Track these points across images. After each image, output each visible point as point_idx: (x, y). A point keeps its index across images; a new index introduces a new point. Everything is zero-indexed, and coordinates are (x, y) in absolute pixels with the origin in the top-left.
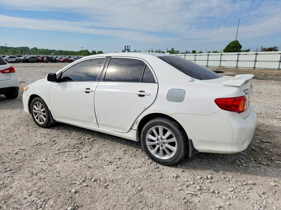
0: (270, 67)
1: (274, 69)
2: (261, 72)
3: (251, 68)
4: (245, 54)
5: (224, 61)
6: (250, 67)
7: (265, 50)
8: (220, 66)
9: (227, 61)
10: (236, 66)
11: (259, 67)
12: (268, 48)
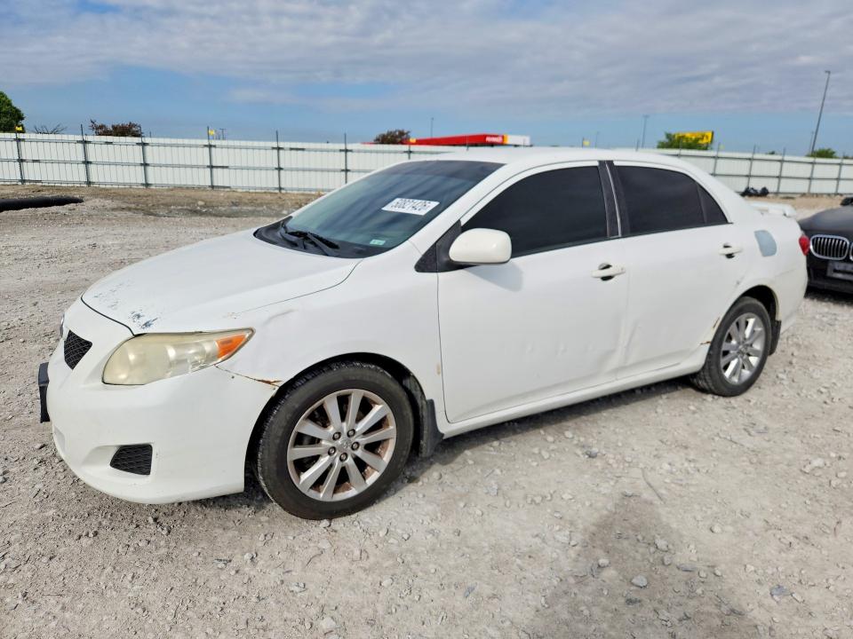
0: (189, 183)
1: (199, 188)
2: (185, 196)
3: (137, 184)
4: (107, 143)
5: (34, 161)
6: (133, 181)
7: (102, 130)
8: (23, 181)
9: (46, 162)
10: (84, 179)
11: (158, 182)
12: (113, 127)
